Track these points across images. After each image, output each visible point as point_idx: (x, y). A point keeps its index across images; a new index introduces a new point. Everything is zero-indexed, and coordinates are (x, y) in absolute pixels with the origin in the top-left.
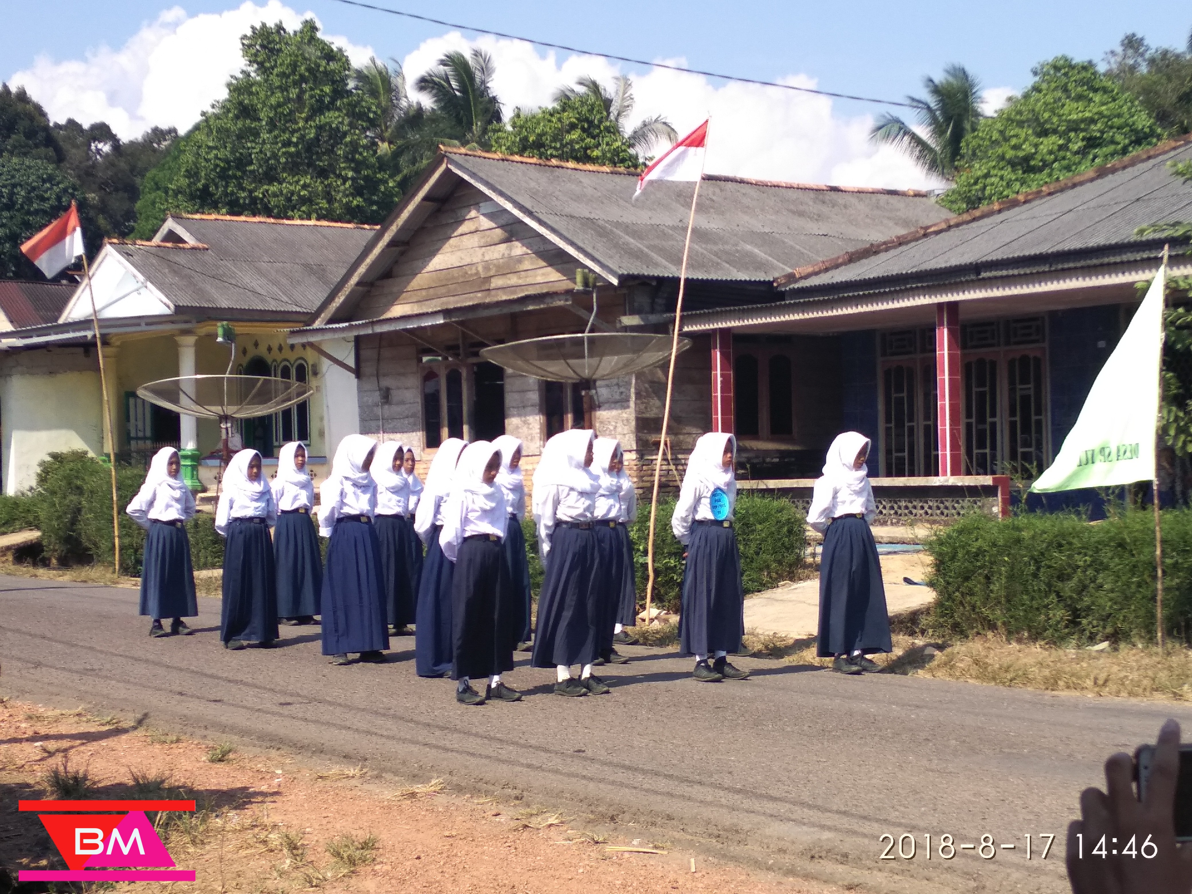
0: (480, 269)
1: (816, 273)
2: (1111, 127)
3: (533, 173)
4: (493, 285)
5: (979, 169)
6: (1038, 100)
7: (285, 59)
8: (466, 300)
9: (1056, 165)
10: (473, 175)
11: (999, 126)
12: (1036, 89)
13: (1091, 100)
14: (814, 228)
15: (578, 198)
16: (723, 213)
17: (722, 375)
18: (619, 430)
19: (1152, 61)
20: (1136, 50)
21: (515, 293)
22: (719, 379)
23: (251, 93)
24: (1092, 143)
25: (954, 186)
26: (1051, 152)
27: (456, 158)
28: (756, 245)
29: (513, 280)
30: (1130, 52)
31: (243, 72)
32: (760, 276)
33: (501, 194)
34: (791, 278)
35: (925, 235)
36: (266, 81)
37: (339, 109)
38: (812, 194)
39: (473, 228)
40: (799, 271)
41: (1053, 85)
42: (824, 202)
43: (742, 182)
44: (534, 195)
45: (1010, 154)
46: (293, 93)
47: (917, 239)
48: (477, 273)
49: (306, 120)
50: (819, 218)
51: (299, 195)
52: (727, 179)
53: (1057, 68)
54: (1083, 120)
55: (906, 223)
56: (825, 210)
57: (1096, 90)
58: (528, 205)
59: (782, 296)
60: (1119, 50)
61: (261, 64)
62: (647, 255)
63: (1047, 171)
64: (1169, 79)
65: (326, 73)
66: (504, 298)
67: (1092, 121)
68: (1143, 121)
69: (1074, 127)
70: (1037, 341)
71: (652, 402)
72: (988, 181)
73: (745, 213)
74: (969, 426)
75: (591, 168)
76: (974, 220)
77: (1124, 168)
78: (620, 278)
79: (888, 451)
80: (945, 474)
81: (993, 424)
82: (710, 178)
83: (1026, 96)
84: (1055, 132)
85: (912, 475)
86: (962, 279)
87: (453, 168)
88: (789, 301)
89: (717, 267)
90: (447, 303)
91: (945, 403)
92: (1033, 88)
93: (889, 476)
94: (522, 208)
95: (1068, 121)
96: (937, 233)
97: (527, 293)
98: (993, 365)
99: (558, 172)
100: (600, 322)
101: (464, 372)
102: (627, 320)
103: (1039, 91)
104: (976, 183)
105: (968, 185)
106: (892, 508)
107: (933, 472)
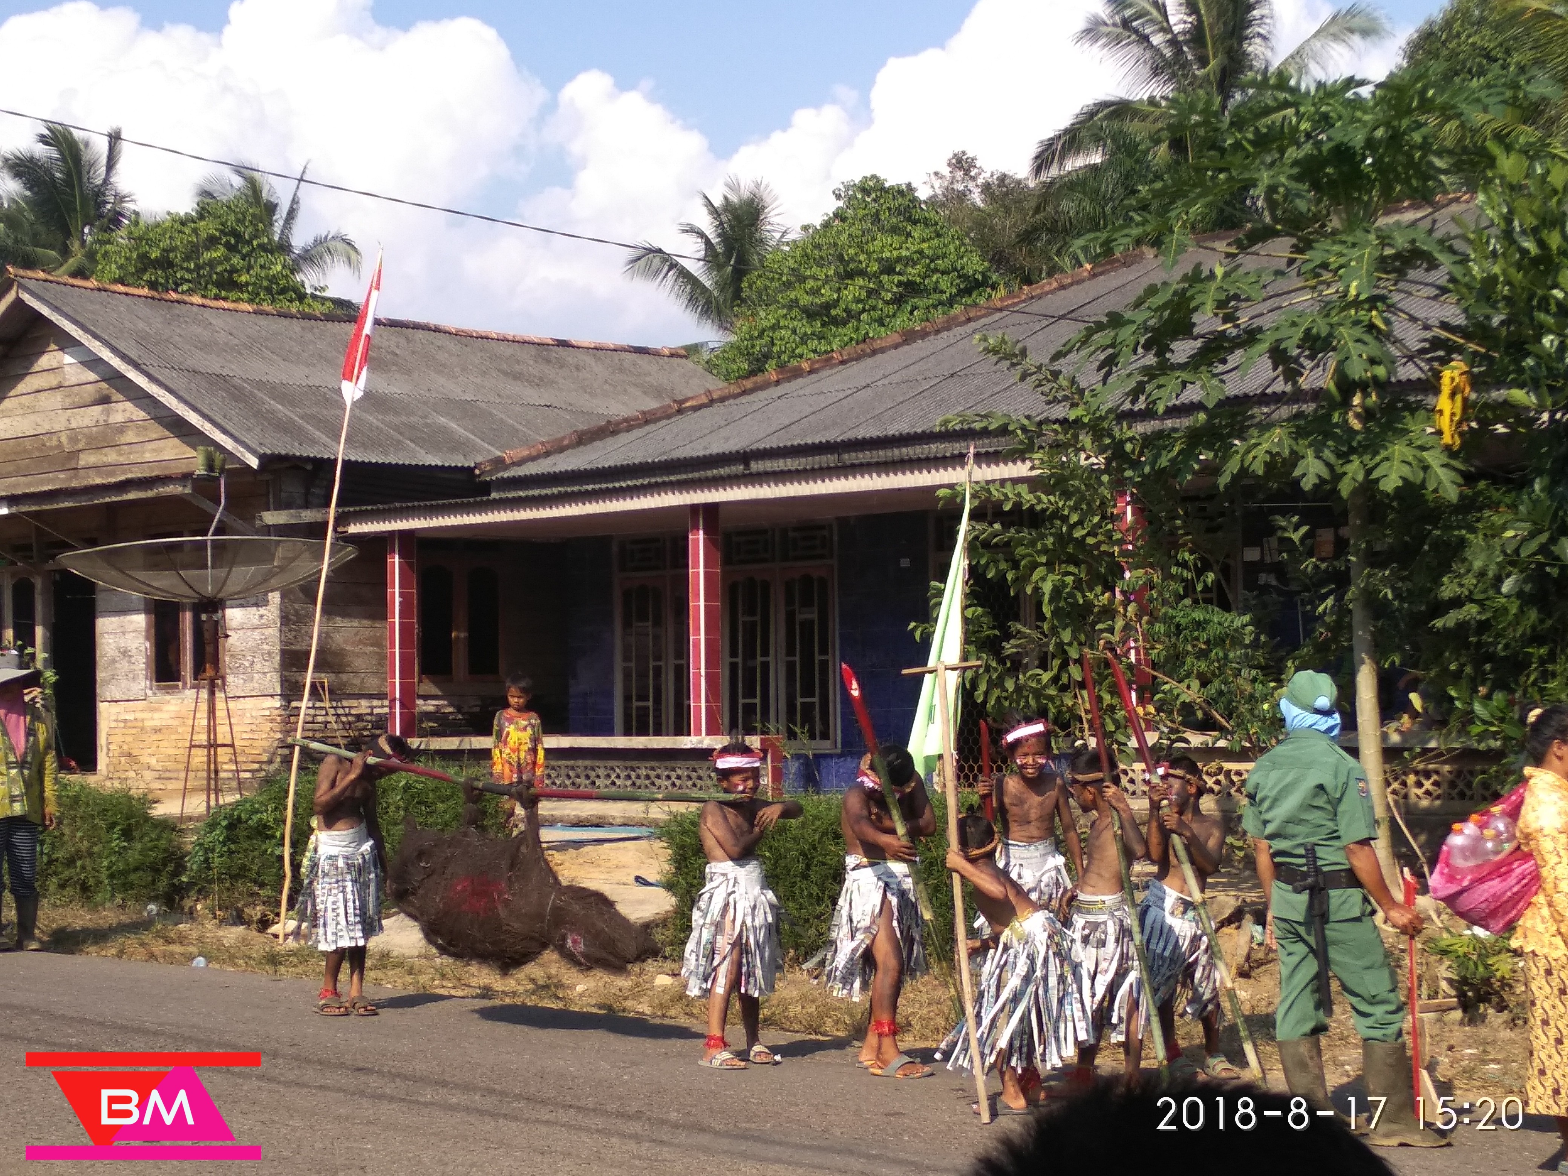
0: (64, 439)
1: (533, 459)
2: (935, 271)
3: (143, 309)
4: (82, 463)
5: (765, 317)
6: (839, 232)
8: (42, 482)
9: (864, 316)
10: (56, 309)
11: (791, 263)
12: (839, 215)
13: (909, 235)
14: (533, 395)
15: (205, 346)
16: (409, 372)
17: (401, 595)
18: (258, 667)
19: (986, 188)
20: (967, 172)
21: (112, 474)
22: (398, 600)
24: (911, 289)
25: (733, 338)
26: (858, 301)
27: (31, 284)
28: (453, 418)
29: (111, 456)
30: (960, 174)
32: (458, 461)
33: (96, 336)
34: (499, 463)
35: (680, 412)
38: (533, 350)
39: (54, 383)
40: (511, 454)
41: (861, 212)
42: (548, 361)
43: (437, 330)
44: (142, 340)
45: (805, 300)
47: (669, 417)
48: (60, 445)
50: (540, 382)
52: (416, 326)
53: (865, 191)
54: (899, 259)
55: (658, 392)
56: (550, 371)
57: (915, 222)
58: (133, 355)
59: (486, 488)
60: (946, 171)
62: (300, 428)
63: (853, 323)
64: (1008, 211)
66: (98, 481)
67: (909, 262)
68: (974, 264)
69: (888, 268)
70: (822, 557)
71: (304, 629)
72: (777, 334)
73: (440, 372)
74: (733, 667)
75: (226, 305)
76: (744, 393)
77: (938, 332)
78: (262, 457)
79: (627, 699)
80: (698, 732)
81: (765, 666)
82: (393, 324)
83: (826, 225)
84: (862, 273)
85: (658, 733)
86: (724, 471)
87: (26, 297)
88: (494, 495)
89: (398, 446)
90: (15, 486)
91: (699, 637)
92: (836, 215)
93: (627, 733)
94: (124, 357)
95: (880, 260)
96: (695, 409)
97: (130, 476)
98: (766, 586)
99: (178, 309)
100: (230, 520)
101: (38, 583)
102: (271, 518)
103: (843, 220)
104: (761, 336)
105: (752, 338)
106: (629, 777)
107: (682, 729)
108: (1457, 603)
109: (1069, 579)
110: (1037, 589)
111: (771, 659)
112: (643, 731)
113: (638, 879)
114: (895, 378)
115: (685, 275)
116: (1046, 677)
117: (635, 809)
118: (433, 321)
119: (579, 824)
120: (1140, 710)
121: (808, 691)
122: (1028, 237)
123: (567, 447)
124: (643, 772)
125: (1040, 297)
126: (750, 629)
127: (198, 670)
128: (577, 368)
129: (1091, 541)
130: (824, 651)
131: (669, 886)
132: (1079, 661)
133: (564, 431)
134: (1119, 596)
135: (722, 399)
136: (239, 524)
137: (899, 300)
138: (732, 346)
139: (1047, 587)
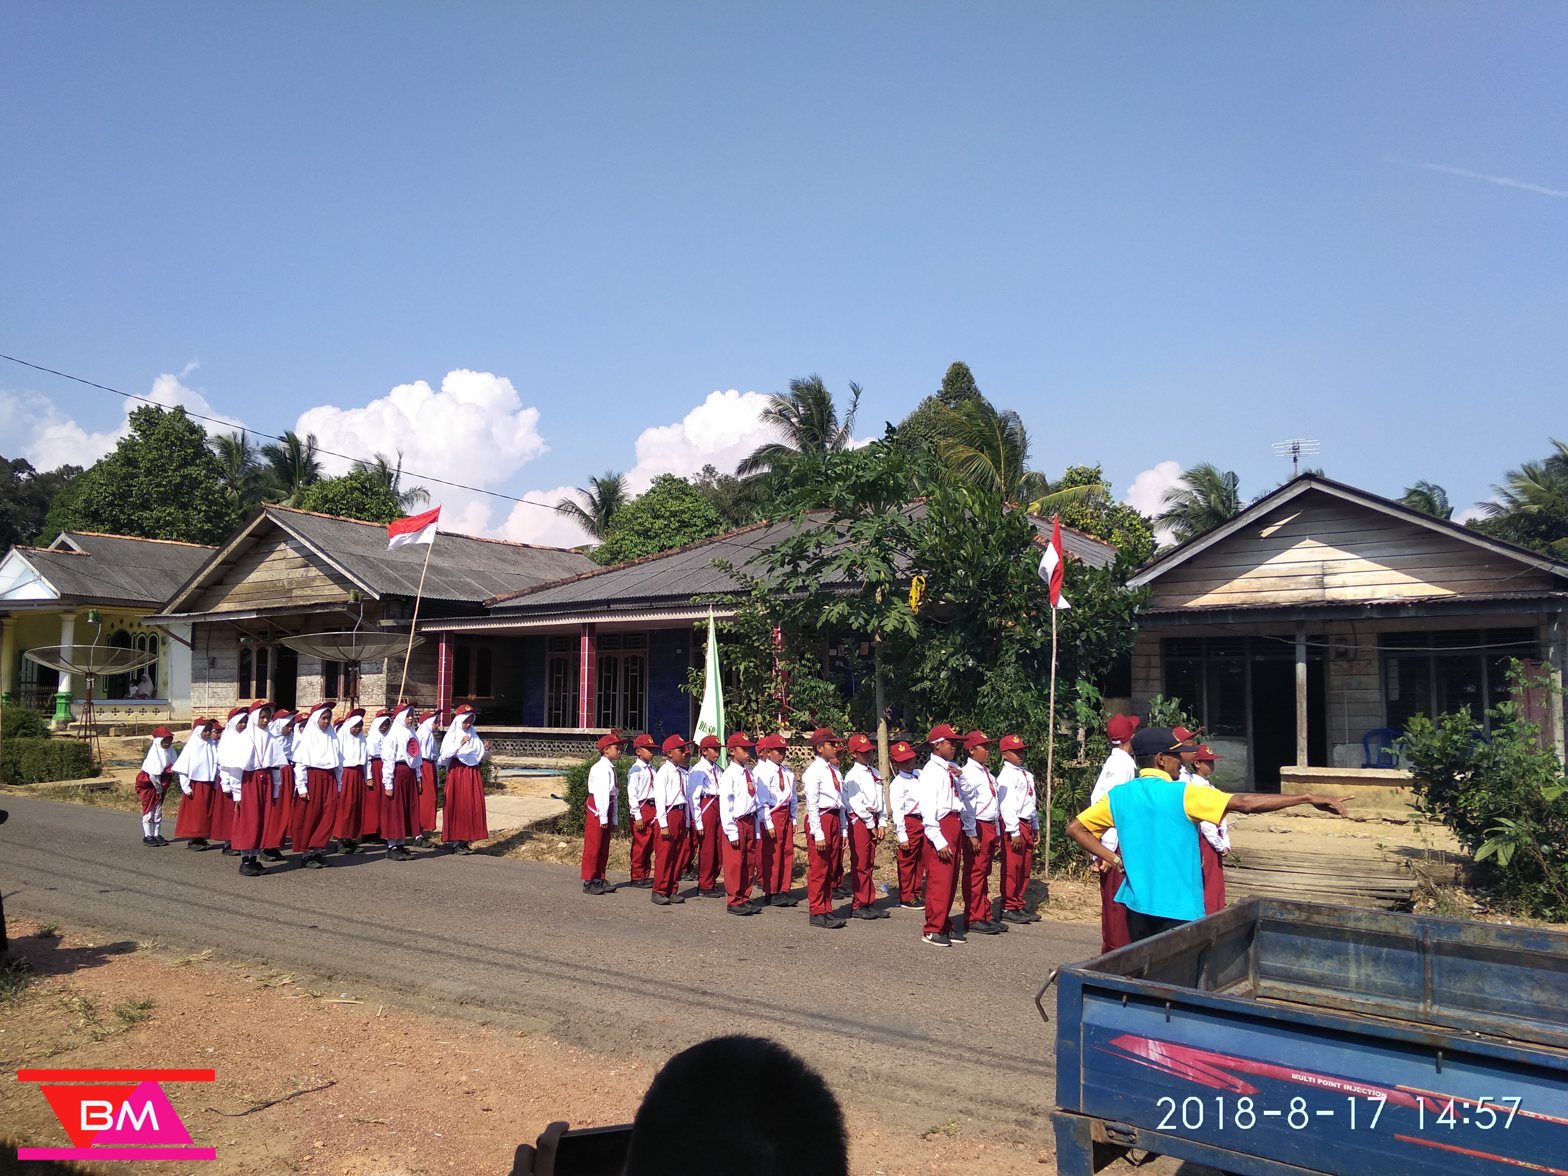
0: (285, 583)
1: (510, 599)
2: (695, 517)
3: (327, 524)
4: (294, 594)
5: (619, 535)
6: (653, 499)
7: (160, 431)
8: (274, 603)
9: (662, 536)
10: (284, 523)
11: (632, 511)
12: (653, 491)
13: (684, 500)
14: (511, 569)
15: (356, 542)
16: (453, 557)
17: (446, 660)
18: (375, 692)
19: (719, 481)
20: (711, 474)
21: (309, 600)
22: (444, 662)
23: (134, 451)
24: (684, 524)
25: (604, 543)
26: (660, 529)
27: (272, 511)
28: (473, 579)
29: (309, 592)
30: (707, 474)
31: (130, 436)
32: (475, 599)
33: (303, 536)
34: (494, 600)
35: (579, 580)
36: (146, 443)
37: (197, 466)
38: (512, 548)
39: (282, 557)
40: (499, 597)
41: (663, 490)
42: (519, 554)
43: (467, 538)
44: (326, 538)
45: (636, 528)
46: (166, 453)
47: (574, 582)
48: (283, 586)
49: (174, 471)
50: (515, 563)
51: (165, 520)
52: (458, 536)
53: (665, 481)
54: (679, 511)
55: (569, 570)
56: (519, 558)
57: (687, 495)
58: (321, 545)
59: (487, 612)
60: (702, 473)
61: (143, 432)
62: (400, 582)
63: (658, 538)
64: (728, 492)
65: (190, 441)
66: (301, 603)
67: (683, 512)
68: (712, 514)
69: (674, 514)
70: (641, 648)
71: (398, 675)
72: (624, 542)
73: (468, 557)
74: (600, 696)
75: (367, 523)
76: (608, 572)
77: (696, 548)
78: (381, 595)
79: (550, 709)
80: (583, 727)
81: (614, 696)
82: (447, 534)
83: (647, 495)
84: (663, 517)
85: (564, 726)
86: (599, 609)
87: (270, 517)
88: (492, 616)
89: (447, 591)
90: (260, 604)
91: (585, 683)
92: (651, 490)
93: (550, 726)
94: (316, 546)
95: (670, 511)
96: (586, 578)
97: (317, 601)
98: (616, 659)
99: (344, 524)
100: (364, 623)
101: (270, 650)
102: (384, 623)
103: (655, 493)
104: (616, 543)
105: (612, 544)
106: (550, 746)
107: (575, 725)
108: (922, 679)
109: (752, 664)
110: (737, 668)
111: (617, 693)
112: (557, 725)
113: (553, 796)
114: (677, 568)
115: (582, 514)
116: (740, 708)
117: (552, 761)
118: (465, 534)
119: (526, 768)
120: (783, 724)
121: (634, 708)
122: (737, 502)
123: (527, 594)
124: (556, 744)
125: (742, 534)
126: (608, 679)
127: (346, 694)
128: (532, 557)
129: (762, 648)
130: (641, 690)
131: (567, 800)
132: (756, 701)
133: (524, 587)
134: (774, 673)
135: (598, 575)
136: (369, 625)
137: (678, 530)
138: (603, 547)
139: (742, 668)
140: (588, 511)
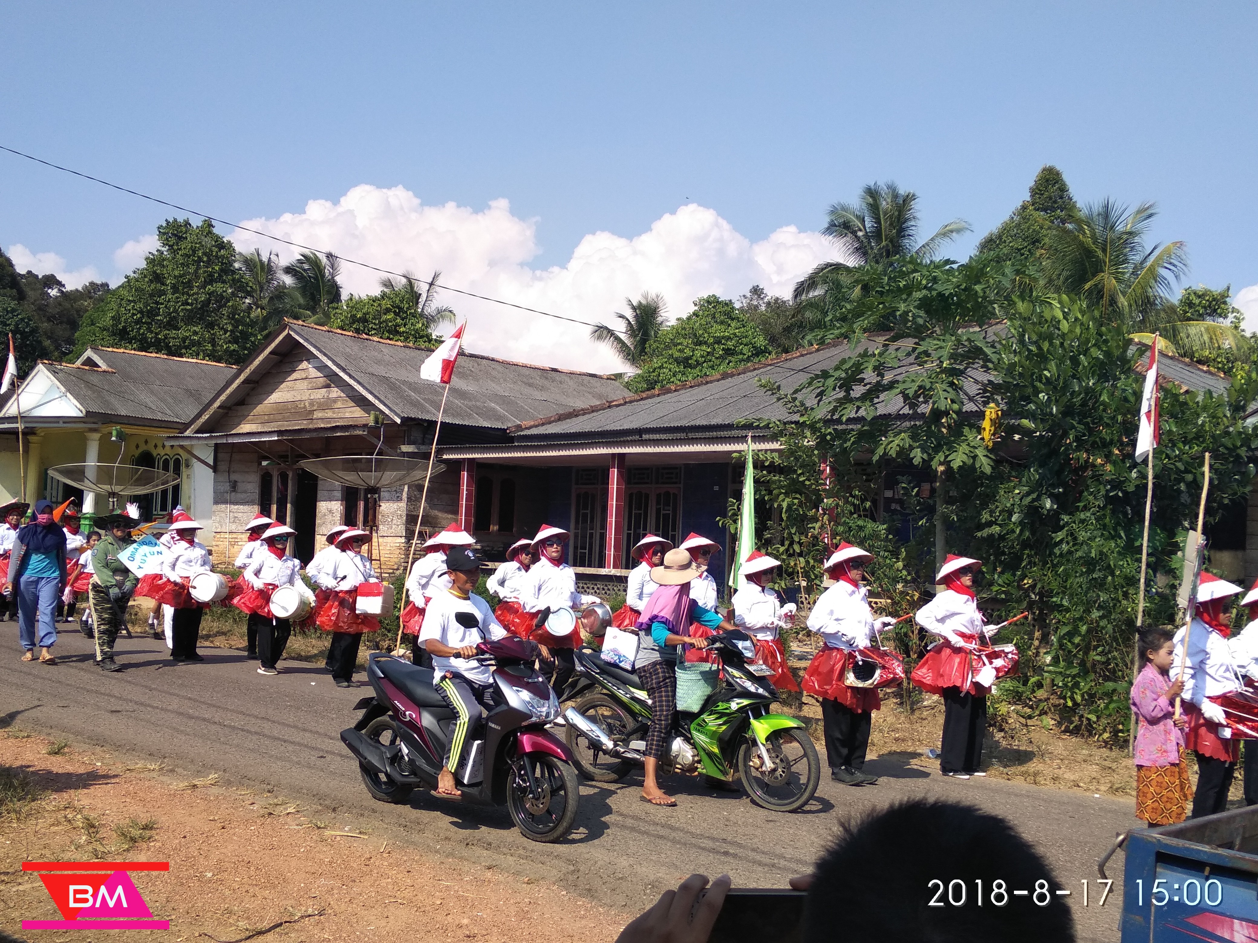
0: (307, 404)
1: (536, 426)
2: (741, 344)
3: (349, 342)
4: (315, 416)
5: (656, 362)
6: (695, 323)
7: (187, 245)
8: (295, 425)
9: (705, 365)
10: (306, 340)
11: (671, 336)
12: (695, 314)
13: (729, 325)
14: (538, 395)
15: (378, 362)
16: (478, 380)
17: (467, 490)
18: (395, 522)
19: (769, 304)
20: (759, 296)
21: (329, 423)
22: (465, 493)
23: (161, 266)
24: (729, 352)
25: (640, 372)
26: (702, 356)
27: (295, 327)
28: (498, 404)
29: (329, 414)
30: (755, 297)
31: (158, 250)
32: (499, 425)
33: (325, 355)
34: (519, 427)
35: (609, 407)
36: (174, 258)
37: (224, 282)
38: (539, 373)
39: (304, 376)
40: (525, 424)
41: (706, 313)
42: (547, 378)
43: (493, 360)
44: (348, 357)
45: (677, 354)
46: (193, 269)
47: (604, 409)
48: (305, 407)
49: (200, 288)
50: (542, 388)
51: (191, 339)
52: (483, 358)
53: (709, 302)
54: (723, 337)
55: (600, 397)
56: (546, 383)
57: (733, 319)
58: (343, 364)
59: (512, 440)
60: (748, 295)
61: (171, 247)
62: (422, 405)
63: (699, 368)
64: (779, 316)
65: (218, 257)
66: (322, 426)
67: (729, 338)
68: (761, 341)
69: (718, 341)
70: (676, 483)
71: (417, 504)
72: (662, 371)
73: (493, 381)
74: (629, 535)
75: (390, 342)
76: (642, 399)
77: (739, 374)
78: (402, 419)
79: (576, 548)
80: (609, 567)
83: (689, 318)
84: (705, 343)
85: (590, 566)
86: (629, 438)
87: (293, 333)
88: (516, 444)
89: (469, 416)
90: (281, 426)
91: (612, 520)
94: (338, 366)
95: (714, 337)
96: (617, 406)
97: (338, 424)
98: (647, 496)
99: (367, 343)
100: (385, 449)
101: (290, 474)
102: (405, 448)
103: (697, 316)
104: (654, 371)
105: (649, 372)
107: (601, 565)
108: (989, 524)
109: (796, 501)
112: (582, 565)
114: (717, 396)
115: (617, 339)
116: (782, 549)
118: (491, 356)
122: (787, 330)
123: (553, 422)
125: (790, 360)
126: (638, 517)
128: (561, 382)
129: (807, 483)
132: (799, 543)
133: (551, 413)
134: (821, 511)
135: (631, 402)
136: (389, 451)
137: (722, 358)
138: (639, 375)
139: (785, 505)
140: (623, 337)
